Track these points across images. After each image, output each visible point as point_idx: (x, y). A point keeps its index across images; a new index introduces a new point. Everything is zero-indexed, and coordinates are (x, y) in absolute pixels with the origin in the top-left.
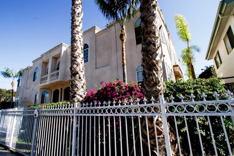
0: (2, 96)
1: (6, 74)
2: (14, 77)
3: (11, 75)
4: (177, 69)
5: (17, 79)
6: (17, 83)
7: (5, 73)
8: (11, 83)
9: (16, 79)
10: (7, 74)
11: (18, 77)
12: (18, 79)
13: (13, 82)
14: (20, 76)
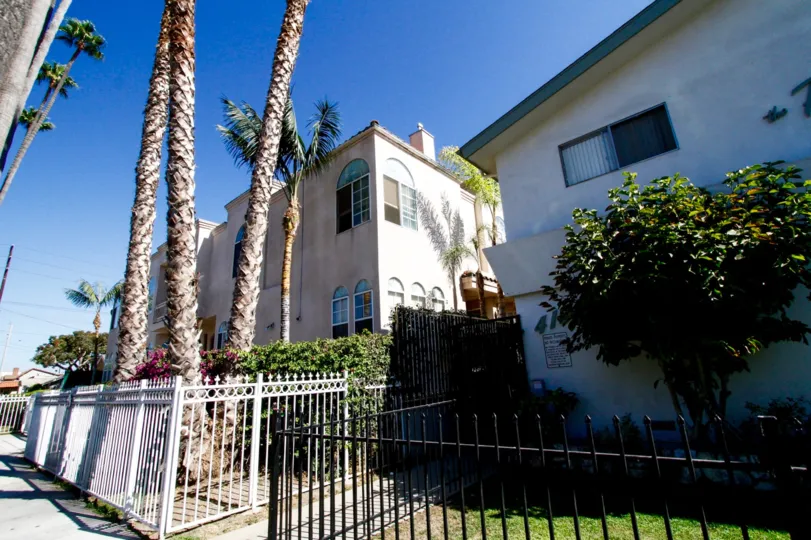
0: (82, 352)
1: (81, 297)
2: (101, 304)
3: (93, 298)
4: (469, 283)
5: (109, 307)
6: (110, 317)
7: (78, 293)
8: (92, 321)
9: (108, 309)
10: (81, 295)
11: (112, 302)
12: (112, 308)
13: (97, 318)
14: (116, 301)
